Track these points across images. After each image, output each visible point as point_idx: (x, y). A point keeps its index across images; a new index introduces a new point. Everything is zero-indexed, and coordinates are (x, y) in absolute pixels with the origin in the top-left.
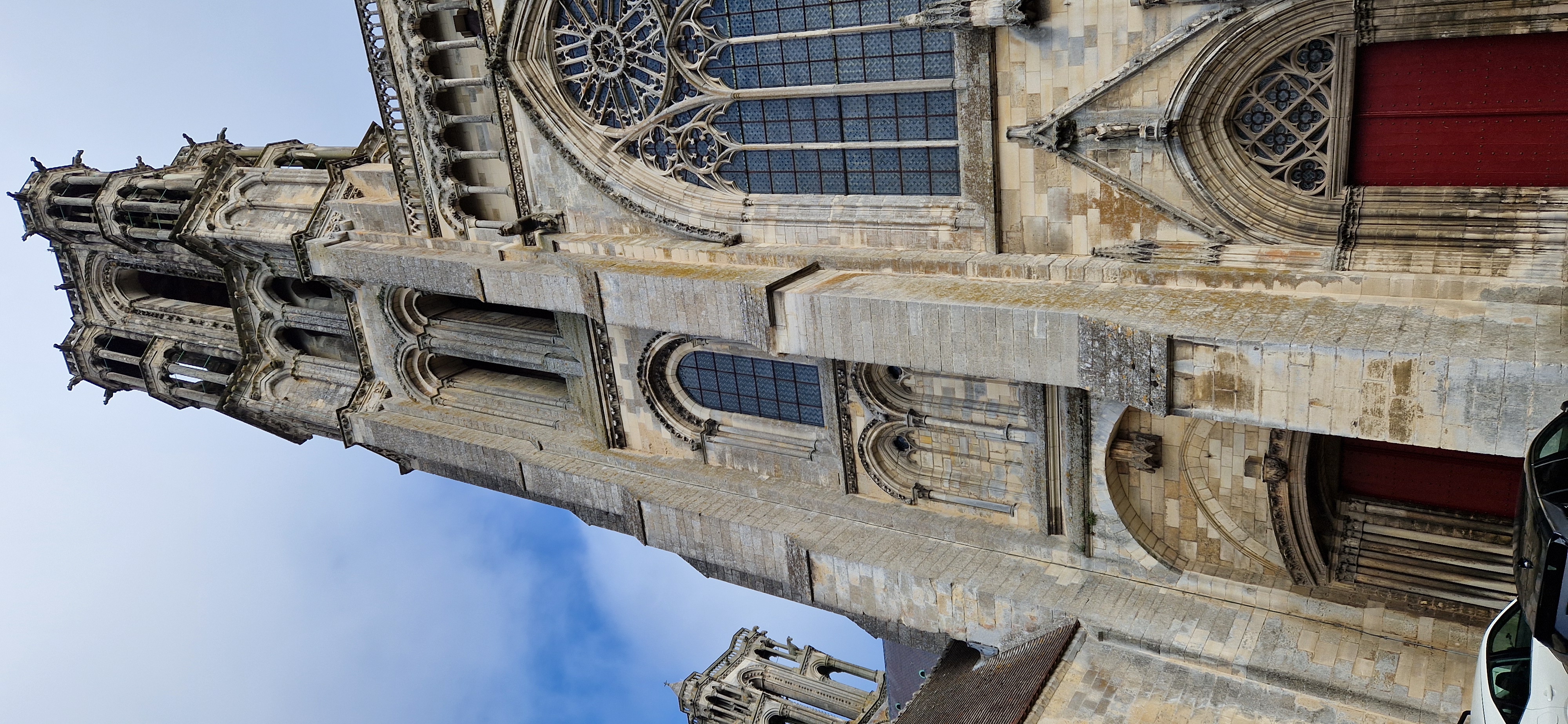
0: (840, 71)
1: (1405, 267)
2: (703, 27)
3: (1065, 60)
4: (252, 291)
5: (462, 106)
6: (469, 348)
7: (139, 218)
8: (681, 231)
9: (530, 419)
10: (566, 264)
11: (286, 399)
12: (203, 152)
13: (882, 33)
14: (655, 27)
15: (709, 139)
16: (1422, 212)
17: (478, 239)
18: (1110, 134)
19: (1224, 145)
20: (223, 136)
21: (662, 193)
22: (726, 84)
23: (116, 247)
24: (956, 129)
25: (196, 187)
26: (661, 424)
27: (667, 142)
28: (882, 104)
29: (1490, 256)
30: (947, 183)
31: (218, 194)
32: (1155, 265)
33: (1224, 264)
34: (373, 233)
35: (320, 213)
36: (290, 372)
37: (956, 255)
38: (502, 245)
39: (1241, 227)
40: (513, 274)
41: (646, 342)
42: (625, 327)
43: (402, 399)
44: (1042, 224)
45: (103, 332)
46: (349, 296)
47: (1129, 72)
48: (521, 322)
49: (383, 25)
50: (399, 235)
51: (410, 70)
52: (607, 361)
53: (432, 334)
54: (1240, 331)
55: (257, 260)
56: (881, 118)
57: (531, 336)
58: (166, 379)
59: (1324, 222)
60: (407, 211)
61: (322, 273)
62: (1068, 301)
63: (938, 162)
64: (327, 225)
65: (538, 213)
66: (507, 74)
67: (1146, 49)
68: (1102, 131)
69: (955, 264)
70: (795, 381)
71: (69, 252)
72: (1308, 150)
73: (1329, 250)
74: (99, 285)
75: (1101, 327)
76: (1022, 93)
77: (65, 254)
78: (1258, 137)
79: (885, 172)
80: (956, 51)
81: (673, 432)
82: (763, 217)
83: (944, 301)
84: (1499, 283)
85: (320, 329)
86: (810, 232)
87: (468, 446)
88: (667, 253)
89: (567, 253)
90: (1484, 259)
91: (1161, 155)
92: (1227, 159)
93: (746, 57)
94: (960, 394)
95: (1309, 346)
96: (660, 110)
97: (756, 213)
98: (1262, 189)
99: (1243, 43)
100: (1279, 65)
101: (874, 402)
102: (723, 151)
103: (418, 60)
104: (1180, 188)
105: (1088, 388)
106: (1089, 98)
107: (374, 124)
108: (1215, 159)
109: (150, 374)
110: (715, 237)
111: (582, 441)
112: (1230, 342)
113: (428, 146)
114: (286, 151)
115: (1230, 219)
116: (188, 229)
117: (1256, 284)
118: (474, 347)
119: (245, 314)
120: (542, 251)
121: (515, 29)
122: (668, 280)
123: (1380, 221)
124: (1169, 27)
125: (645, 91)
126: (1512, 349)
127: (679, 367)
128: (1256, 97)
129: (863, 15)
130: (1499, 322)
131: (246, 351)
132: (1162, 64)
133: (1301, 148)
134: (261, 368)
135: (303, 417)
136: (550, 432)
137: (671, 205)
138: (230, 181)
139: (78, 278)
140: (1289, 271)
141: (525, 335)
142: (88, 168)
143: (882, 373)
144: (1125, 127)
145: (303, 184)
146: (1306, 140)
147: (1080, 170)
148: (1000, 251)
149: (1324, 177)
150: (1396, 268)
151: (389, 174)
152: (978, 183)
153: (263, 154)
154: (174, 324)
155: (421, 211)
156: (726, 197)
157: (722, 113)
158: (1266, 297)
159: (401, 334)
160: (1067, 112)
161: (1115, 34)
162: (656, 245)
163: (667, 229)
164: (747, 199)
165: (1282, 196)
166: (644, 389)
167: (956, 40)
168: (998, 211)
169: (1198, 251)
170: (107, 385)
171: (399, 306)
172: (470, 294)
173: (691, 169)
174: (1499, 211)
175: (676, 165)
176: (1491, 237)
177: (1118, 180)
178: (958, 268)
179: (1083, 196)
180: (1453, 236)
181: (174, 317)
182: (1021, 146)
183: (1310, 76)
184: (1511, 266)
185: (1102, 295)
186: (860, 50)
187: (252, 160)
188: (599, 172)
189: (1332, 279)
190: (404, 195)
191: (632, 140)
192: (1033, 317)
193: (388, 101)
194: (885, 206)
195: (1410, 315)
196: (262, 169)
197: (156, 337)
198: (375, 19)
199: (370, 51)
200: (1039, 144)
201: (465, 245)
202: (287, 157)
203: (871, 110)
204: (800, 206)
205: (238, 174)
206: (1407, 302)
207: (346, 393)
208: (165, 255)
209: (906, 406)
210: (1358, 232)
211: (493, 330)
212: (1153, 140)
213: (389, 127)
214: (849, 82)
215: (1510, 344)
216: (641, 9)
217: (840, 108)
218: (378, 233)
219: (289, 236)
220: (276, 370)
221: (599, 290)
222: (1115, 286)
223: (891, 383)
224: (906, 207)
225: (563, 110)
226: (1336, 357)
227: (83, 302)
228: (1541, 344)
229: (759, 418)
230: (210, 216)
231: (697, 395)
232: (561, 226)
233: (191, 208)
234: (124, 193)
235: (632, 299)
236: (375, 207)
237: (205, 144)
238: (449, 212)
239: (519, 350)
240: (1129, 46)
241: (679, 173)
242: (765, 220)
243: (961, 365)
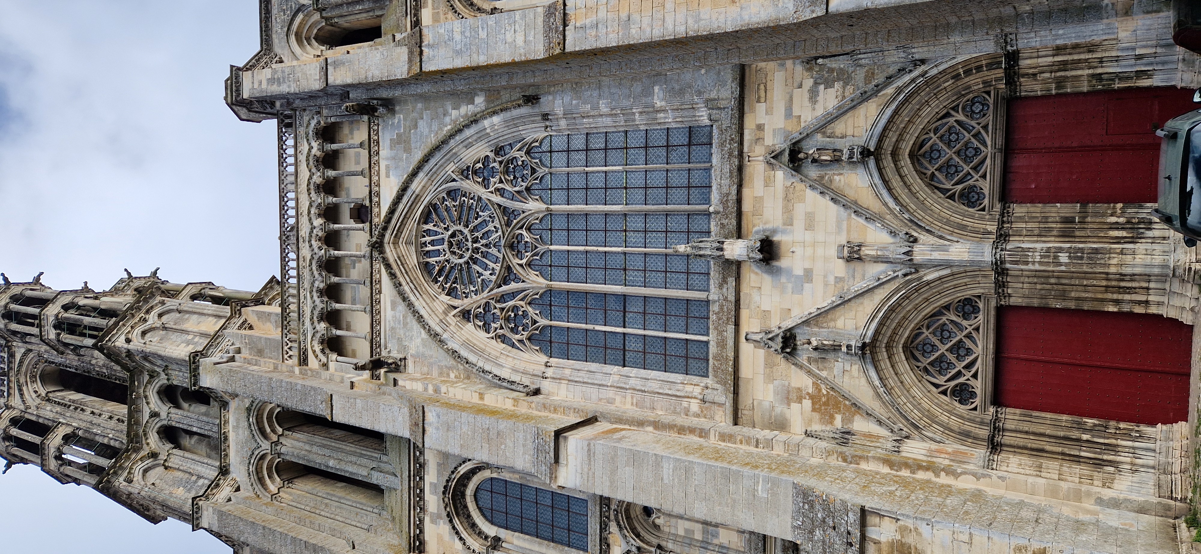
0: (627, 278)
1: (1038, 473)
2: (532, 236)
3: (790, 290)
4: (148, 394)
5: (344, 271)
6: (312, 457)
7: (72, 328)
8: (495, 380)
9: (349, 521)
10: (401, 397)
11: (153, 484)
12: (136, 284)
13: (659, 255)
14: (497, 232)
15: (525, 314)
16: (1048, 432)
17: (336, 370)
18: (820, 346)
19: (903, 366)
20: (155, 273)
21: (484, 350)
22: (543, 277)
23: (48, 348)
24: (708, 328)
25: (124, 309)
26: (456, 536)
27: (494, 313)
28: (656, 304)
29: (1100, 472)
30: (699, 367)
31: (140, 316)
32: (852, 449)
33: (903, 454)
34: (254, 358)
35: (217, 338)
36: (162, 462)
37: (702, 423)
38: (354, 377)
39: (917, 427)
40: (358, 401)
41: (454, 466)
42: (439, 452)
43: (248, 494)
44: (768, 407)
45: (18, 414)
46: (224, 405)
47: (835, 304)
48: (357, 439)
49: (297, 208)
50: (275, 361)
51: (310, 241)
52: (420, 478)
53: (284, 442)
54: (915, 509)
55: (158, 369)
56: (653, 314)
57: (363, 452)
58: (58, 458)
59: (977, 431)
60: (284, 344)
61: (207, 385)
62: (786, 469)
63: (693, 351)
64: (220, 348)
65: (387, 355)
66: (382, 252)
67: (847, 289)
68: (815, 343)
69: (702, 430)
70: (568, 511)
71: (10, 348)
72: (965, 375)
73: (981, 453)
74: (26, 376)
75: (810, 493)
76: (758, 309)
77: (6, 349)
78: (928, 362)
79: (654, 353)
80: (712, 273)
81: (464, 544)
82: (559, 377)
83: (691, 458)
84: (1107, 494)
85: (195, 429)
86: (593, 392)
87: (294, 539)
88: (481, 396)
89: (404, 389)
90: (1096, 474)
91: (857, 366)
92: (905, 375)
93: (560, 259)
94: (698, 536)
95: (968, 526)
96: (492, 290)
97: (554, 373)
98: (932, 401)
99: (916, 294)
100: (942, 313)
101: (630, 535)
102: (535, 324)
103: (317, 235)
104: (871, 392)
105: (798, 542)
106: (806, 318)
107: (274, 277)
108: (896, 374)
109: (46, 452)
110: (520, 388)
111: (389, 545)
112: (908, 516)
113: (312, 297)
114: (201, 290)
115: (908, 420)
116: (109, 340)
117: (927, 473)
118: (315, 456)
119: (137, 411)
120: (384, 385)
121: (394, 221)
122: (479, 418)
123: (1018, 435)
124: (864, 276)
125: (482, 275)
126: (1120, 546)
127: (478, 489)
128: (926, 333)
129: (647, 241)
130: (1110, 524)
131: (130, 441)
132: (858, 301)
133: (959, 374)
134: (139, 457)
135: (164, 500)
136: (363, 534)
137: (489, 360)
138: (152, 307)
139: (11, 369)
140: (952, 466)
141: (358, 451)
142: (43, 286)
143: (639, 511)
144: (831, 343)
145: (209, 315)
146: (963, 368)
147: (798, 370)
148: (736, 424)
149: (976, 397)
150: (1031, 472)
151: (277, 315)
152: (722, 370)
153: (183, 289)
154: (78, 414)
155: (296, 345)
156: (533, 359)
157: (537, 297)
158: (935, 484)
159: (258, 440)
160: (790, 327)
161: (825, 276)
162: (474, 389)
163: (484, 378)
164: (548, 362)
165: (946, 407)
166: (447, 505)
167: (712, 266)
168: (736, 393)
169: (884, 442)
170: (9, 458)
171: (262, 418)
172: (321, 413)
173: (509, 334)
174: (1104, 438)
175: (498, 331)
176: (1100, 457)
177: (826, 381)
178: (703, 433)
179: (799, 389)
180: (1072, 453)
181: (79, 408)
182: (755, 347)
183: (965, 323)
184: (1115, 481)
185: (812, 468)
186: (643, 264)
187: (173, 293)
188: (439, 330)
189: (984, 476)
190: (286, 331)
191: (467, 309)
192: (759, 478)
193: (288, 261)
194: (651, 379)
195: (1044, 511)
196: (179, 301)
197: (60, 423)
198: (292, 204)
199: (282, 225)
200: (768, 347)
201: (325, 374)
202: (201, 294)
203: (647, 308)
204: (587, 371)
205: (159, 302)
206: (1040, 500)
207: (203, 485)
208: (85, 358)
209: (655, 541)
210: (1002, 442)
211: (333, 444)
212: (852, 355)
213: (285, 280)
214: (633, 286)
215: (1119, 543)
216: (488, 219)
217: (625, 303)
218: (259, 358)
219: (188, 354)
220: (151, 460)
221: (424, 420)
222: (822, 461)
223: (645, 520)
224: (668, 382)
225: (419, 282)
226: (989, 538)
227: (9, 388)
228: (1142, 545)
229: (536, 539)
230: (129, 332)
231: (488, 514)
232: (402, 367)
233: (116, 324)
234: (66, 308)
235: (448, 430)
236: (260, 338)
237: (140, 278)
238: (318, 348)
239: (351, 462)
240: (835, 286)
241: (499, 337)
242: (560, 379)
243: (700, 511)
